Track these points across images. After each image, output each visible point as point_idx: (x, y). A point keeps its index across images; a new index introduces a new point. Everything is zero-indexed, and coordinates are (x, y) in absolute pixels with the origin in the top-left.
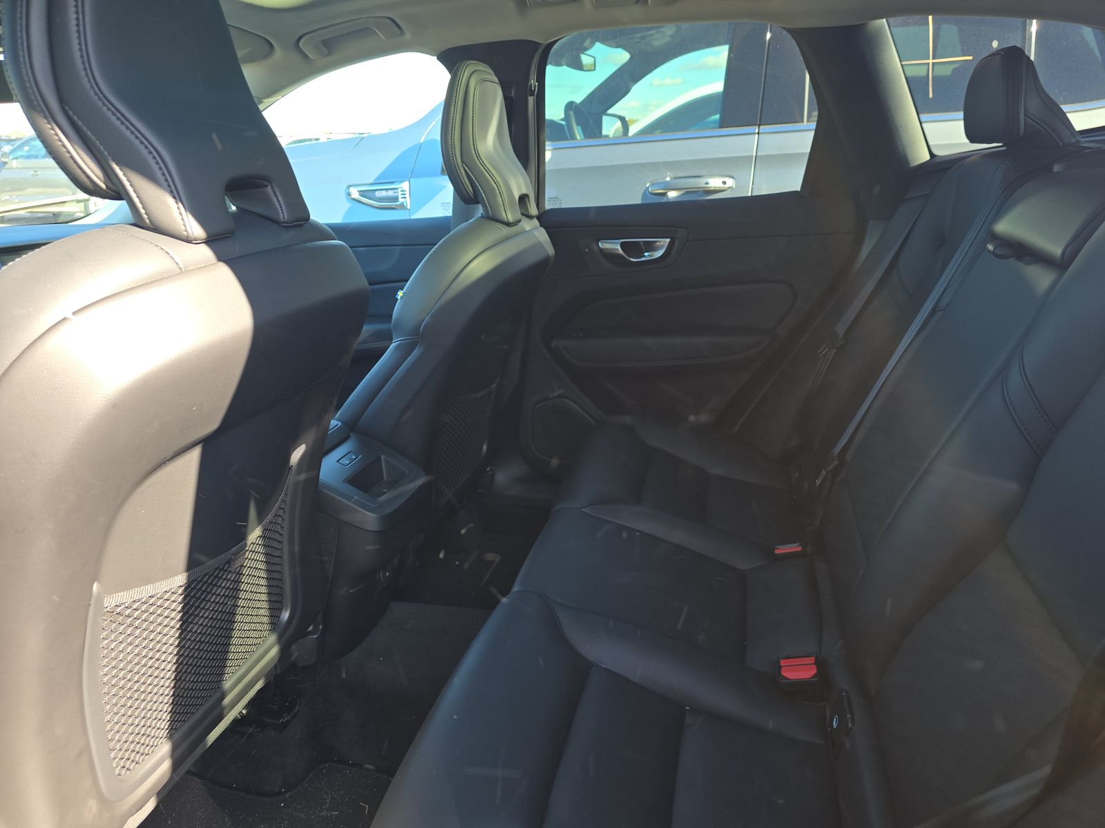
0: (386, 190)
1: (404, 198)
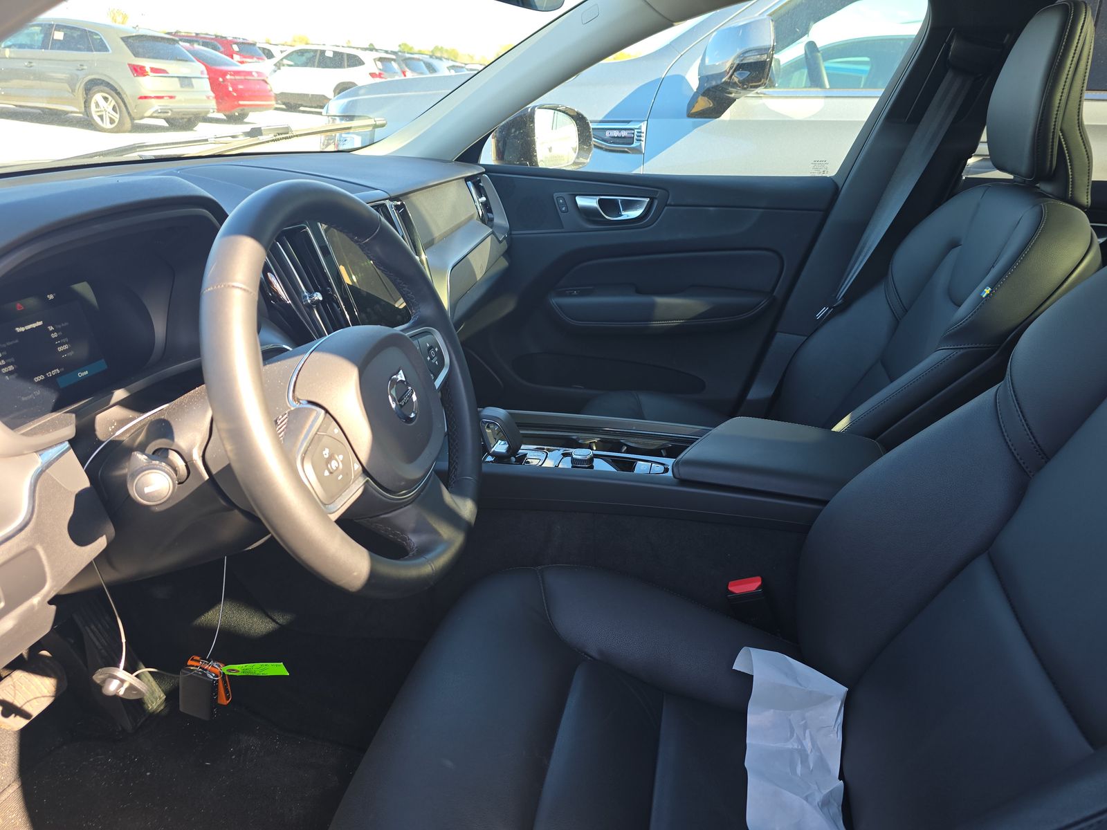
0: (620, 130)
1: (641, 140)
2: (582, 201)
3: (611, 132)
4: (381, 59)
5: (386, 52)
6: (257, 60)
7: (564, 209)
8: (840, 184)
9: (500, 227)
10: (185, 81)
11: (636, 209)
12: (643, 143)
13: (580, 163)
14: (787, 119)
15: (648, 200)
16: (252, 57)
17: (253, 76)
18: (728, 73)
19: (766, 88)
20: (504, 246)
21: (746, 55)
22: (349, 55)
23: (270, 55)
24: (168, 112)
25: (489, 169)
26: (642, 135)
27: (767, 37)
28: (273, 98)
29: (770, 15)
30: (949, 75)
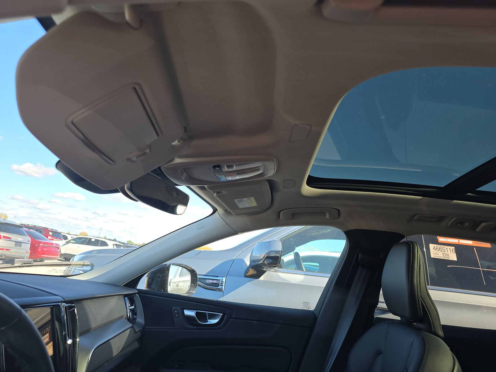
0: (213, 279)
1: (222, 285)
2: (187, 312)
3: (209, 280)
4: (116, 245)
5: (120, 242)
6: (59, 240)
7: (177, 316)
8: (317, 314)
9: (139, 324)
10: (18, 244)
11: (216, 319)
12: (223, 287)
13: (191, 293)
14: (289, 282)
15: (222, 314)
16: (57, 238)
17: (53, 245)
18: (263, 259)
19: (278, 268)
20: (139, 335)
21: (270, 253)
22: (102, 241)
23: (65, 238)
24: (3, 256)
25: (140, 292)
26: (223, 283)
27: (279, 247)
28: (59, 255)
29: (280, 239)
30: (360, 269)
